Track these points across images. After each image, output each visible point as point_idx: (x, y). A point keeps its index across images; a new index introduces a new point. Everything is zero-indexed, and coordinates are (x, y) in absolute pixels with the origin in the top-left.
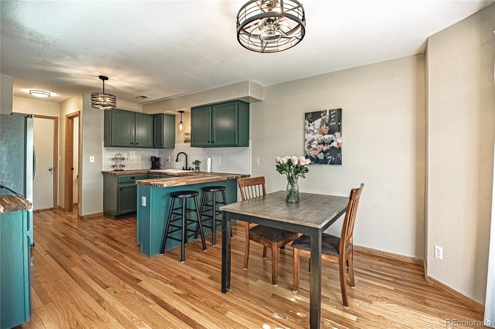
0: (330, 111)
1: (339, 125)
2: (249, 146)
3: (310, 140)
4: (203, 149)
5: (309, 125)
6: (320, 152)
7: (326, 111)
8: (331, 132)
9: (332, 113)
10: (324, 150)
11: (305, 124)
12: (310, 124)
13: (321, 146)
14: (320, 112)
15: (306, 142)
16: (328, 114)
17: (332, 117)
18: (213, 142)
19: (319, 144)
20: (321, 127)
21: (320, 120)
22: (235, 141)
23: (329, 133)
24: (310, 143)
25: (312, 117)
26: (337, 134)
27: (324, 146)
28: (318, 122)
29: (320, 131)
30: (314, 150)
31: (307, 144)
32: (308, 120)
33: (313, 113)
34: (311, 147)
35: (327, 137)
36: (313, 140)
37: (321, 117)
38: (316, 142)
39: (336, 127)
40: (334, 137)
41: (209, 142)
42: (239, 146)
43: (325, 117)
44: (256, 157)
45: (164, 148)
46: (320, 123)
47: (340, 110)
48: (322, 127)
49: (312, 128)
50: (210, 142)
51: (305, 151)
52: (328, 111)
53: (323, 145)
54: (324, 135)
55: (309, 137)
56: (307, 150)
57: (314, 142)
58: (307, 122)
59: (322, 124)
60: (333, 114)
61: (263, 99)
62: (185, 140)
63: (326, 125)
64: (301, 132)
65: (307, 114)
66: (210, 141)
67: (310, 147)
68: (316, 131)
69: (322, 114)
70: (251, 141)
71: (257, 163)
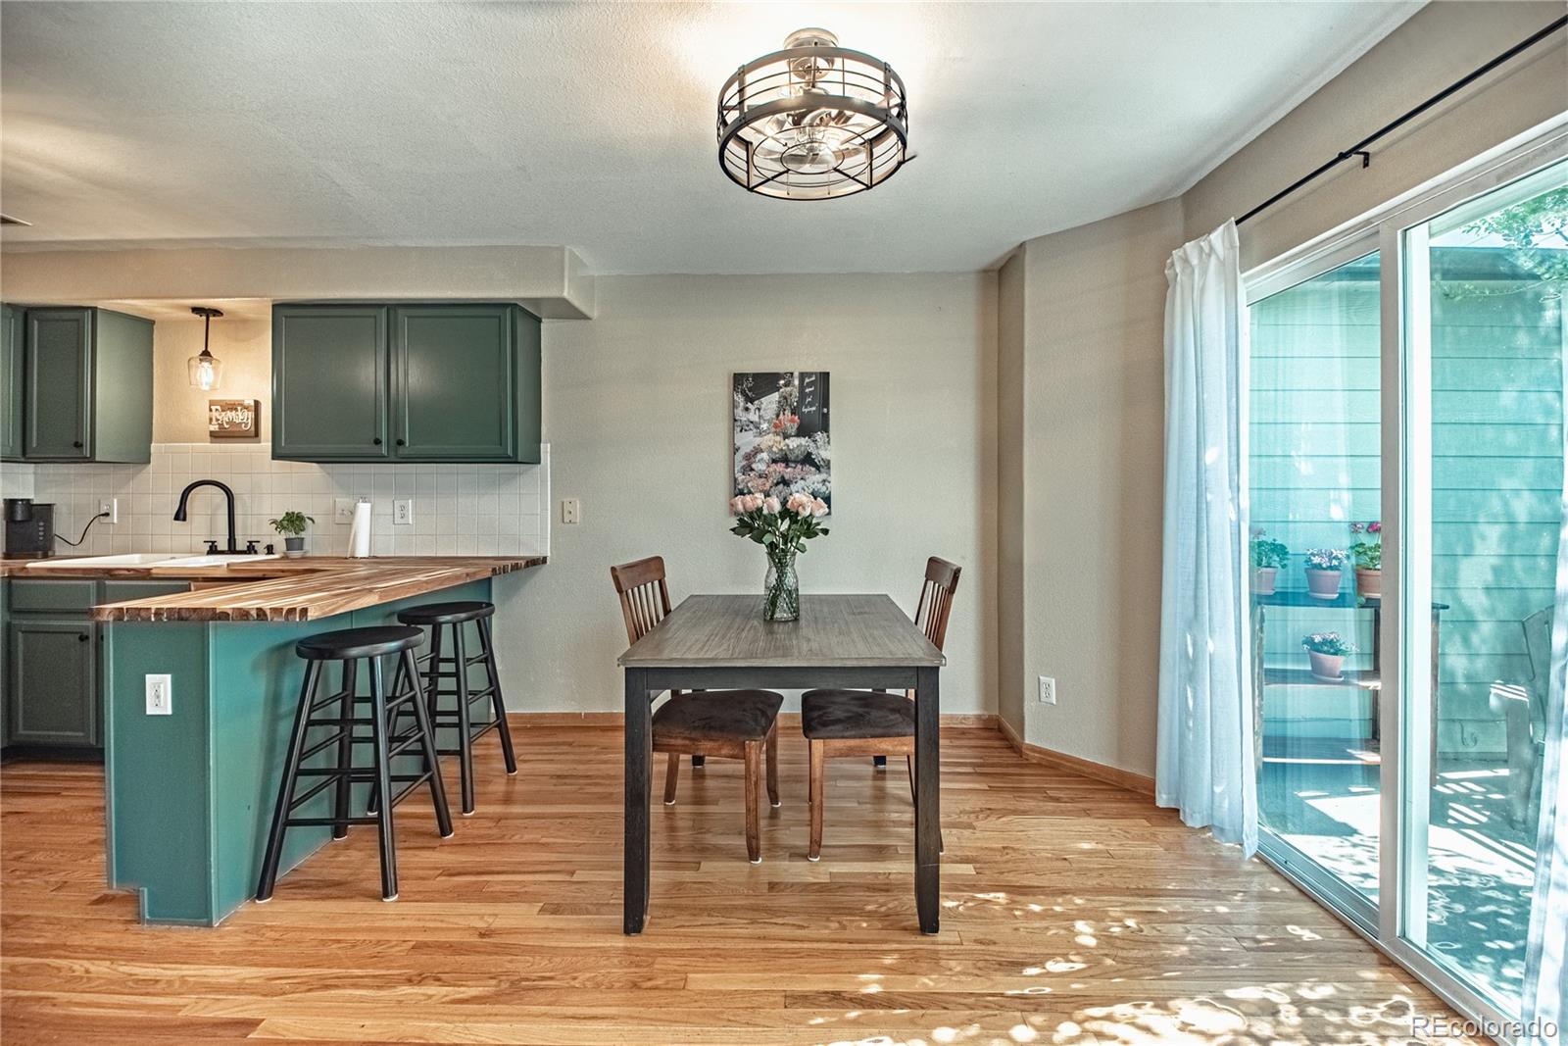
0: (802, 376)
1: (824, 414)
2: (539, 463)
3: (748, 451)
4: (322, 468)
5: (747, 409)
6: (777, 484)
7: (792, 374)
8: (804, 431)
9: (807, 380)
10: (787, 477)
11: (734, 405)
12: (749, 405)
13: (780, 467)
14: (777, 376)
15: (739, 456)
16: (796, 382)
17: (807, 390)
18: (400, 443)
19: (774, 461)
20: (778, 416)
21: (776, 396)
22: (501, 442)
23: (800, 433)
24: (750, 457)
25: (753, 385)
26: (819, 436)
27: (787, 466)
28: (770, 401)
29: (776, 426)
30: (760, 477)
31: (740, 462)
32: (744, 393)
33: (756, 376)
34: (752, 470)
35: (794, 443)
36: (757, 450)
37: (778, 389)
38: (765, 456)
39: (817, 420)
40: (812, 444)
41: (378, 442)
42: (519, 460)
43: (788, 389)
44: (569, 500)
45: (97, 459)
46: (775, 406)
47: (826, 376)
48: (781, 417)
49: (753, 417)
50: (381, 442)
51: (735, 480)
52: (796, 374)
53: (783, 465)
54: (786, 436)
55: (747, 441)
56: (740, 477)
57: (759, 457)
58: (740, 399)
59: (781, 408)
60: (809, 385)
61: (595, 315)
62: (214, 428)
63: (793, 413)
64: (722, 426)
65: (738, 379)
66: (384, 439)
67: (748, 469)
68: (765, 426)
69: (782, 382)
70: (549, 445)
71: (571, 517)
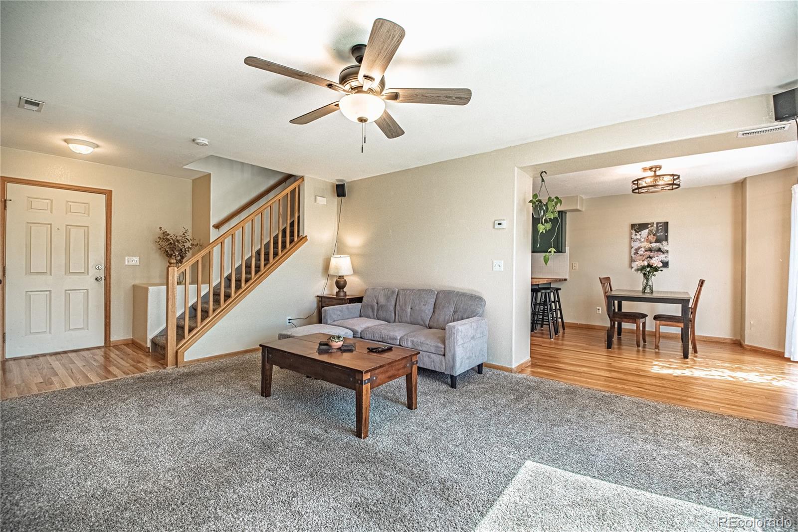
0: (657, 224)
1: (666, 236)
2: (566, 253)
3: (636, 248)
5: (636, 235)
6: (647, 258)
7: (653, 223)
8: (658, 241)
9: (659, 225)
10: (651, 256)
11: (631, 234)
12: (637, 234)
13: (649, 253)
14: (648, 224)
15: (633, 250)
16: (655, 226)
17: (659, 228)
19: (646, 251)
20: (648, 236)
21: (647, 230)
23: (657, 241)
24: (637, 250)
25: (638, 228)
26: (664, 243)
27: (651, 252)
28: (645, 233)
29: (647, 240)
30: (641, 256)
31: (633, 251)
32: (635, 230)
33: (639, 224)
34: (638, 254)
35: (654, 245)
36: (640, 248)
37: (648, 228)
38: (643, 249)
39: (663, 237)
40: (661, 245)
43: (652, 228)
44: (575, 263)
46: (647, 233)
47: (666, 224)
48: (649, 237)
49: (638, 237)
51: (632, 257)
52: (655, 223)
53: (650, 252)
54: (651, 243)
55: (636, 245)
56: (633, 256)
57: (640, 249)
58: (633, 232)
59: (649, 234)
60: (660, 226)
61: (584, 210)
63: (654, 235)
64: (627, 240)
65: (633, 226)
67: (636, 253)
68: (643, 240)
69: (649, 226)
70: (568, 247)
71: (575, 268)
